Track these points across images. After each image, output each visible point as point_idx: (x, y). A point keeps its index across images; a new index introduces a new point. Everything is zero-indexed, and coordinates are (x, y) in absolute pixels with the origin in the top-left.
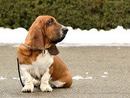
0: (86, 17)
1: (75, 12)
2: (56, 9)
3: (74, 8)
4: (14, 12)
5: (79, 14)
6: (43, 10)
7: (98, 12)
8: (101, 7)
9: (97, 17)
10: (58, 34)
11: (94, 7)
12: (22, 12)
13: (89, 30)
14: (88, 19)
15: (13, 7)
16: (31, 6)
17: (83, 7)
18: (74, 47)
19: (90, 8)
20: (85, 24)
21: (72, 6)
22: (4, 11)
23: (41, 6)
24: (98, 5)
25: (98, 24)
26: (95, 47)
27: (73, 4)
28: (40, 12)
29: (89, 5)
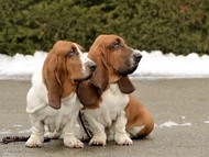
0: (181, 36)
1: (165, 29)
2: (139, 25)
3: (165, 24)
4: (77, 30)
5: (172, 32)
6: (119, 26)
7: (199, 29)
8: (204, 22)
9: (197, 36)
10: (128, 63)
11: (193, 21)
12: (88, 29)
13: (186, 55)
14: (185, 40)
15: (75, 22)
16: (102, 21)
17: (178, 22)
18: (165, 80)
19: (187, 23)
20: (180, 46)
21: (161, 21)
22: (62, 28)
23: (117, 21)
24: (199, 19)
25: (199, 46)
26: (195, 79)
27: (163, 18)
28: (115, 30)
29: (186, 19)
